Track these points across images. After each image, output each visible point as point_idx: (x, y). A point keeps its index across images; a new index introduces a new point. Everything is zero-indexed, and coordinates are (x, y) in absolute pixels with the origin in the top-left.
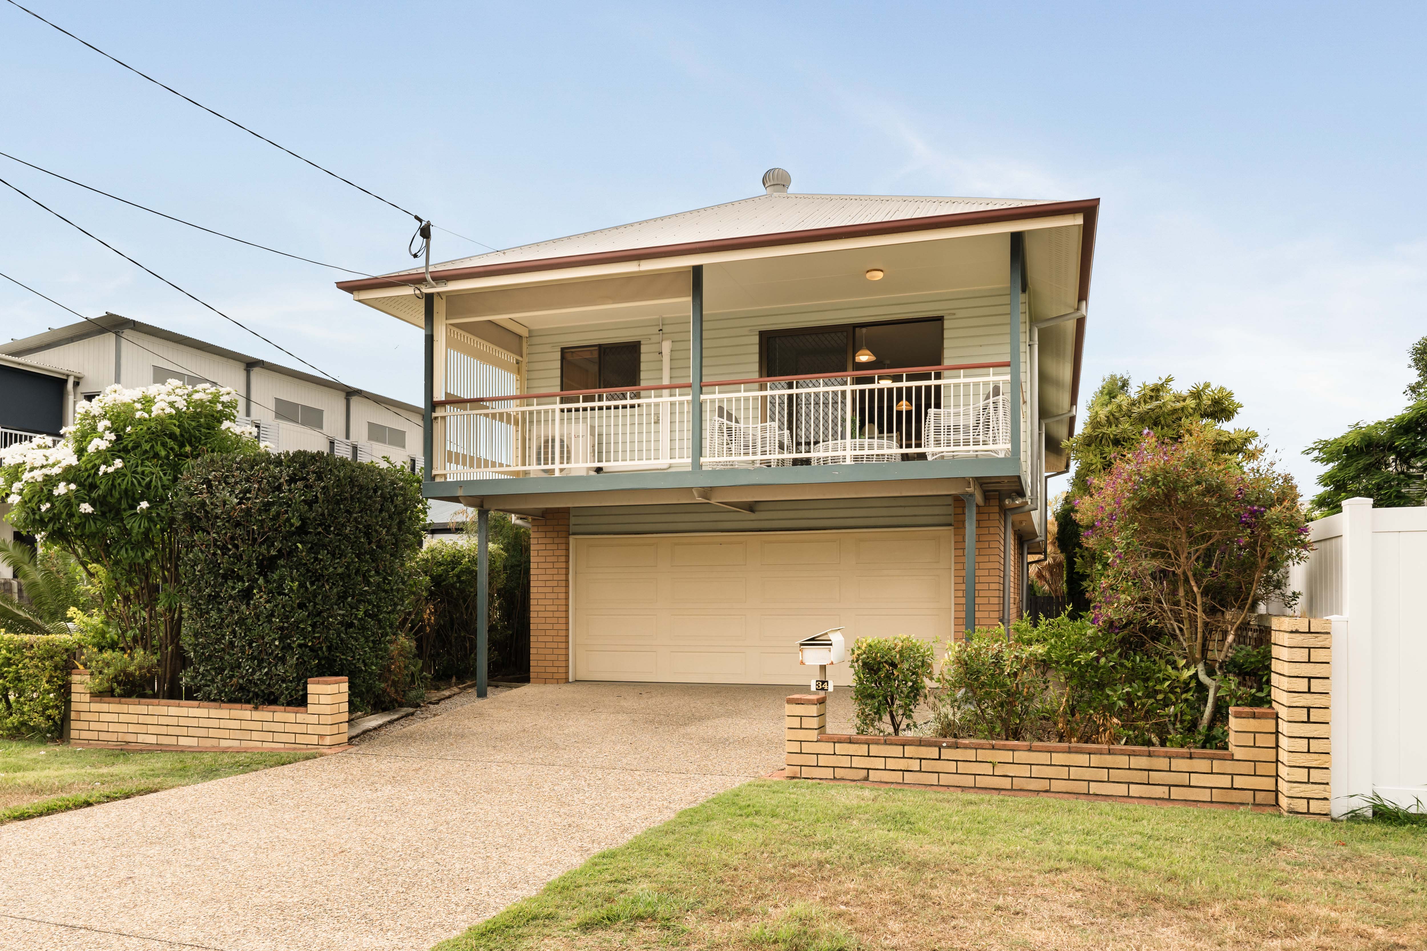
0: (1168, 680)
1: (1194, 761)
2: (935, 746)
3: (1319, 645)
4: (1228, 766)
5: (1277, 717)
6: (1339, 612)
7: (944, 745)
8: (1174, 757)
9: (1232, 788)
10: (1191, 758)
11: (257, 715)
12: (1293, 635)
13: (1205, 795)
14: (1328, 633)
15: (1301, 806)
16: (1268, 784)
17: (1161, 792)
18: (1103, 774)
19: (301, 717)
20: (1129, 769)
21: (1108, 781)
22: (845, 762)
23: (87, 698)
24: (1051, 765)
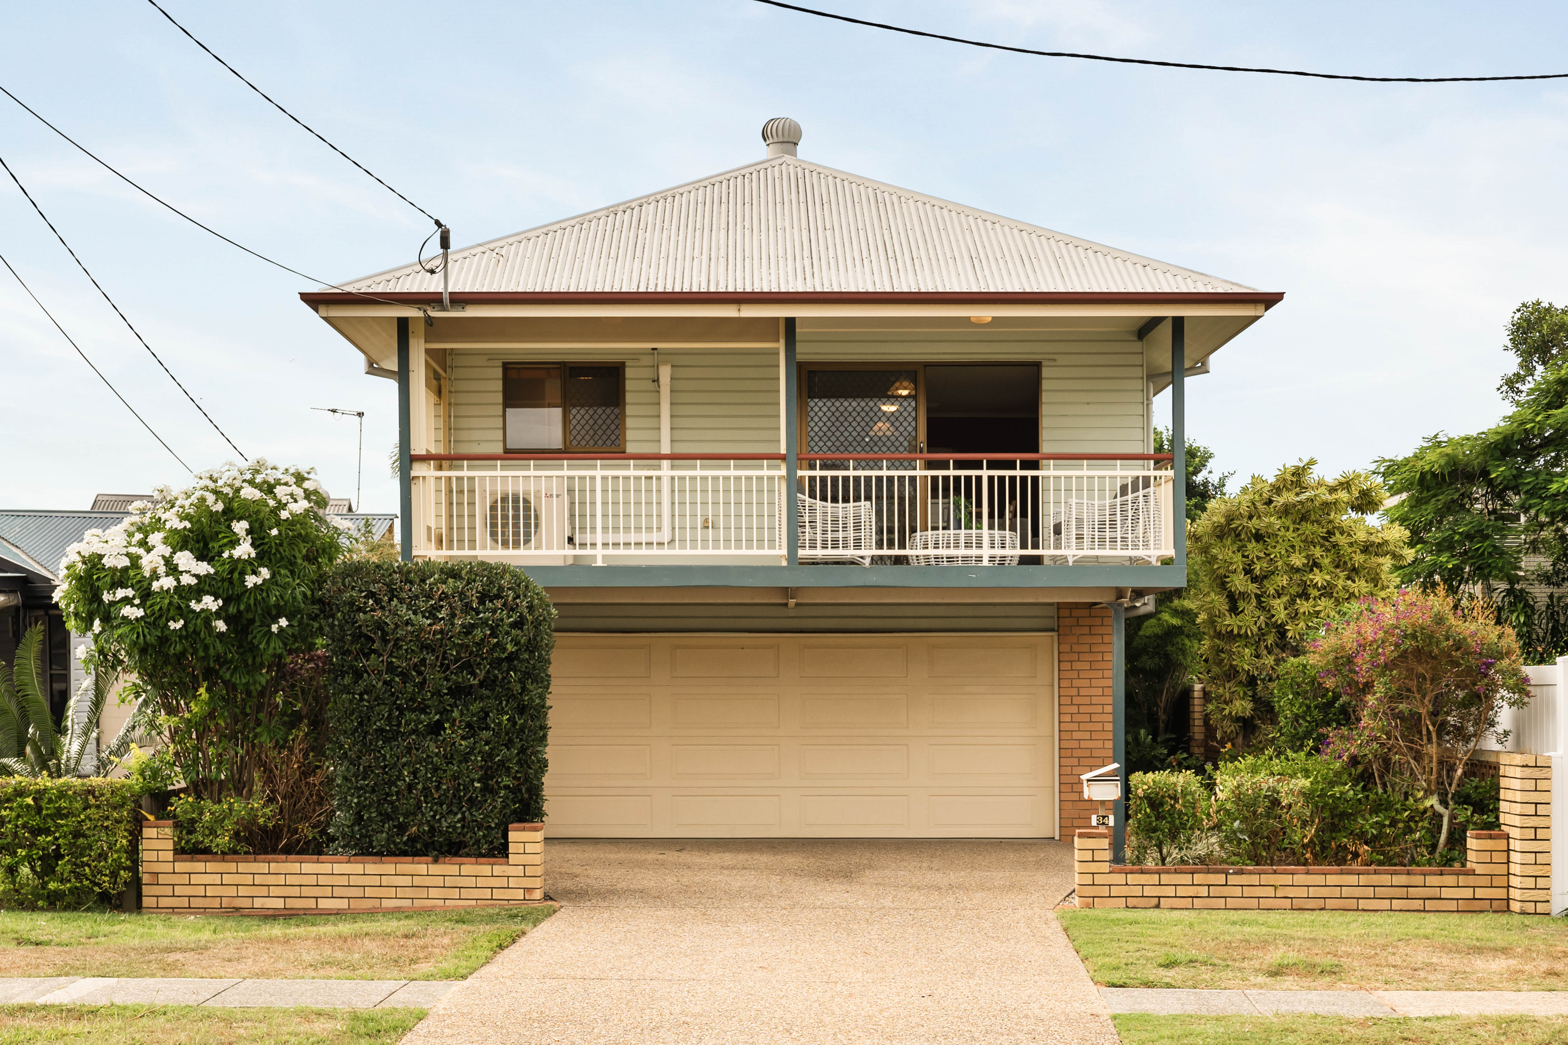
0: (1406, 810)
1: (1445, 877)
2: (1223, 873)
3: (1543, 776)
4: (1471, 880)
5: (1509, 838)
6: (1555, 750)
7: (1231, 871)
8: (1428, 875)
9: (1474, 899)
10: (1441, 874)
11: (435, 869)
12: (1524, 769)
13: (1453, 905)
14: (1550, 767)
15: (1530, 907)
16: (1501, 893)
17: (1417, 905)
18: (1370, 892)
19: (498, 869)
20: (1392, 886)
21: (1374, 898)
22: (1137, 891)
23: (170, 856)
24: (1326, 886)
